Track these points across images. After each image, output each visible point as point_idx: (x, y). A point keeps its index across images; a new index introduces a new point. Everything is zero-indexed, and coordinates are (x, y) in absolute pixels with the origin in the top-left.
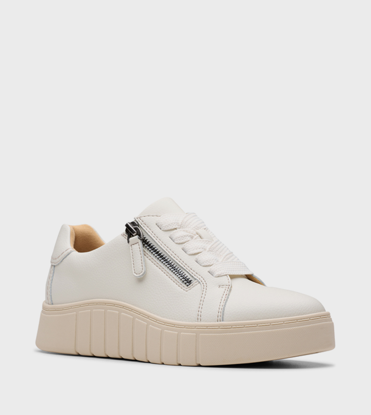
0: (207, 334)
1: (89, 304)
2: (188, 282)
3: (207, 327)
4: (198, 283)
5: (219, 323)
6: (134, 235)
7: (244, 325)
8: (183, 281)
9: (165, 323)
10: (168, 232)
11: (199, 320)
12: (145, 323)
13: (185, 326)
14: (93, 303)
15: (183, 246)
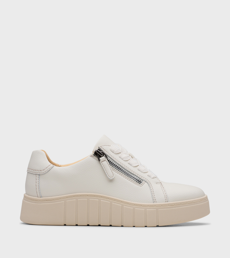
0: (163, 209)
1: (74, 196)
2: (139, 182)
3: (162, 205)
4: (145, 182)
5: (167, 203)
6: (102, 156)
7: (181, 204)
8: (137, 181)
9: (135, 205)
10: (117, 154)
11: (155, 202)
12: (120, 205)
13: (148, 206)
14: (77, 196)
15: (128, 162)
